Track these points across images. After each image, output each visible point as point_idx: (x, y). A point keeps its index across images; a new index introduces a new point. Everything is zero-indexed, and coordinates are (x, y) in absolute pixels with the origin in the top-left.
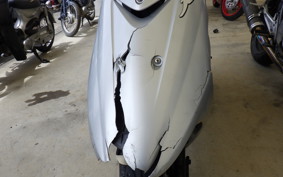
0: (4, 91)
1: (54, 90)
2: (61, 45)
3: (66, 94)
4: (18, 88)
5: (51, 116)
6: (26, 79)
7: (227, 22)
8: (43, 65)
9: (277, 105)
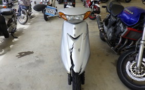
0: (3, 52)
1: (26, 51)
2: (19, 29)
3: (32, 53)
4: (9, 50)
5: (30, 62)
6: (11, 46)
7: (91, 20)
8: (15, 40)
9: (107, 55)
